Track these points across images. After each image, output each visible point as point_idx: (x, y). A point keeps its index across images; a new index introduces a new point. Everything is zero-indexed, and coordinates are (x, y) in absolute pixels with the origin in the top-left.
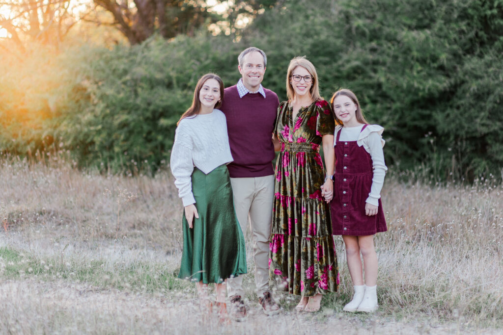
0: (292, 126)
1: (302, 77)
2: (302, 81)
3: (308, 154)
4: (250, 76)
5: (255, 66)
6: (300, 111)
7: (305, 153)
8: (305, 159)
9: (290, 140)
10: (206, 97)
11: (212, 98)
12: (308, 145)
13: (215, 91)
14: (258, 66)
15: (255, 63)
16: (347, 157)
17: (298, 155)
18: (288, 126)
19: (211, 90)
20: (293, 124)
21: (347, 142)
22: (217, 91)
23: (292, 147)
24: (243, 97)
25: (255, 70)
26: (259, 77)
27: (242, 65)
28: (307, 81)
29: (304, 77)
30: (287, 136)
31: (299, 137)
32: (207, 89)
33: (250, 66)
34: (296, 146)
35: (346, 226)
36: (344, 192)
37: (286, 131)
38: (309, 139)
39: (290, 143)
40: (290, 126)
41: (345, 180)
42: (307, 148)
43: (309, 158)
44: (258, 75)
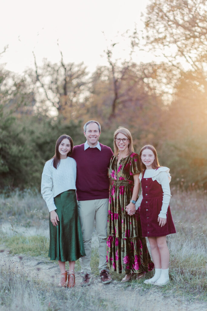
0: (116, 170)
1: (121, 139)
2: (122, 142)
3: (126, 187)
4: (90, 138)
5: (93, 132)
6: (121, 161)
7: (124, 187)
8: (124, 190)
9: (115, 179)
10: (62, 149)
11: (66, 150)
12: (126, 181)
13: (68, 146)
14: (95, 131)
15: (93, 129)
16: (147, 188)
17: (120, 188)
18: (114, 171)
19: (65, 145)
20: (117, 169)
21: (147, 178)
22: (69, 146)
23: (117, 183)
24: (86, 150)
25: (93, 133)
26: (96, 138)
27: (86, 131)
28: (125, 142)
29: (122, 139)
30: (114, 176)
31: (120, 177)
32: (63, 145)
33: (90, 132)
34: (119, 183)
35: (149, 231)
36: (147, 210)
37: (113, 174)
38: (126, 178)
39: (116, 181)
40: (115, 171)
41: (147, 202)
42: (125, 184)
43: (126, 190)
44: (95, 136)
